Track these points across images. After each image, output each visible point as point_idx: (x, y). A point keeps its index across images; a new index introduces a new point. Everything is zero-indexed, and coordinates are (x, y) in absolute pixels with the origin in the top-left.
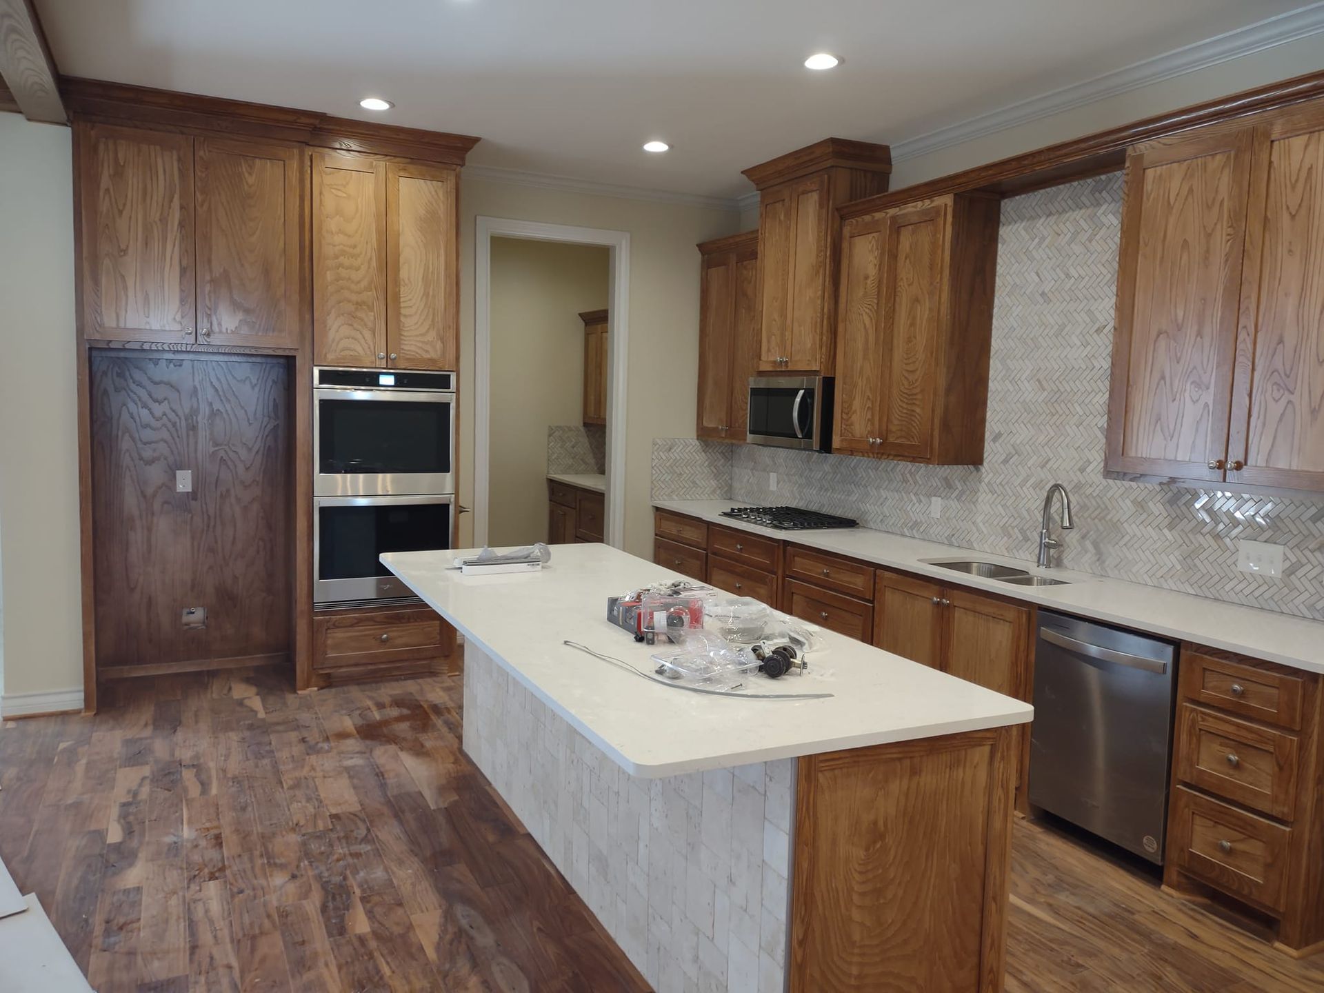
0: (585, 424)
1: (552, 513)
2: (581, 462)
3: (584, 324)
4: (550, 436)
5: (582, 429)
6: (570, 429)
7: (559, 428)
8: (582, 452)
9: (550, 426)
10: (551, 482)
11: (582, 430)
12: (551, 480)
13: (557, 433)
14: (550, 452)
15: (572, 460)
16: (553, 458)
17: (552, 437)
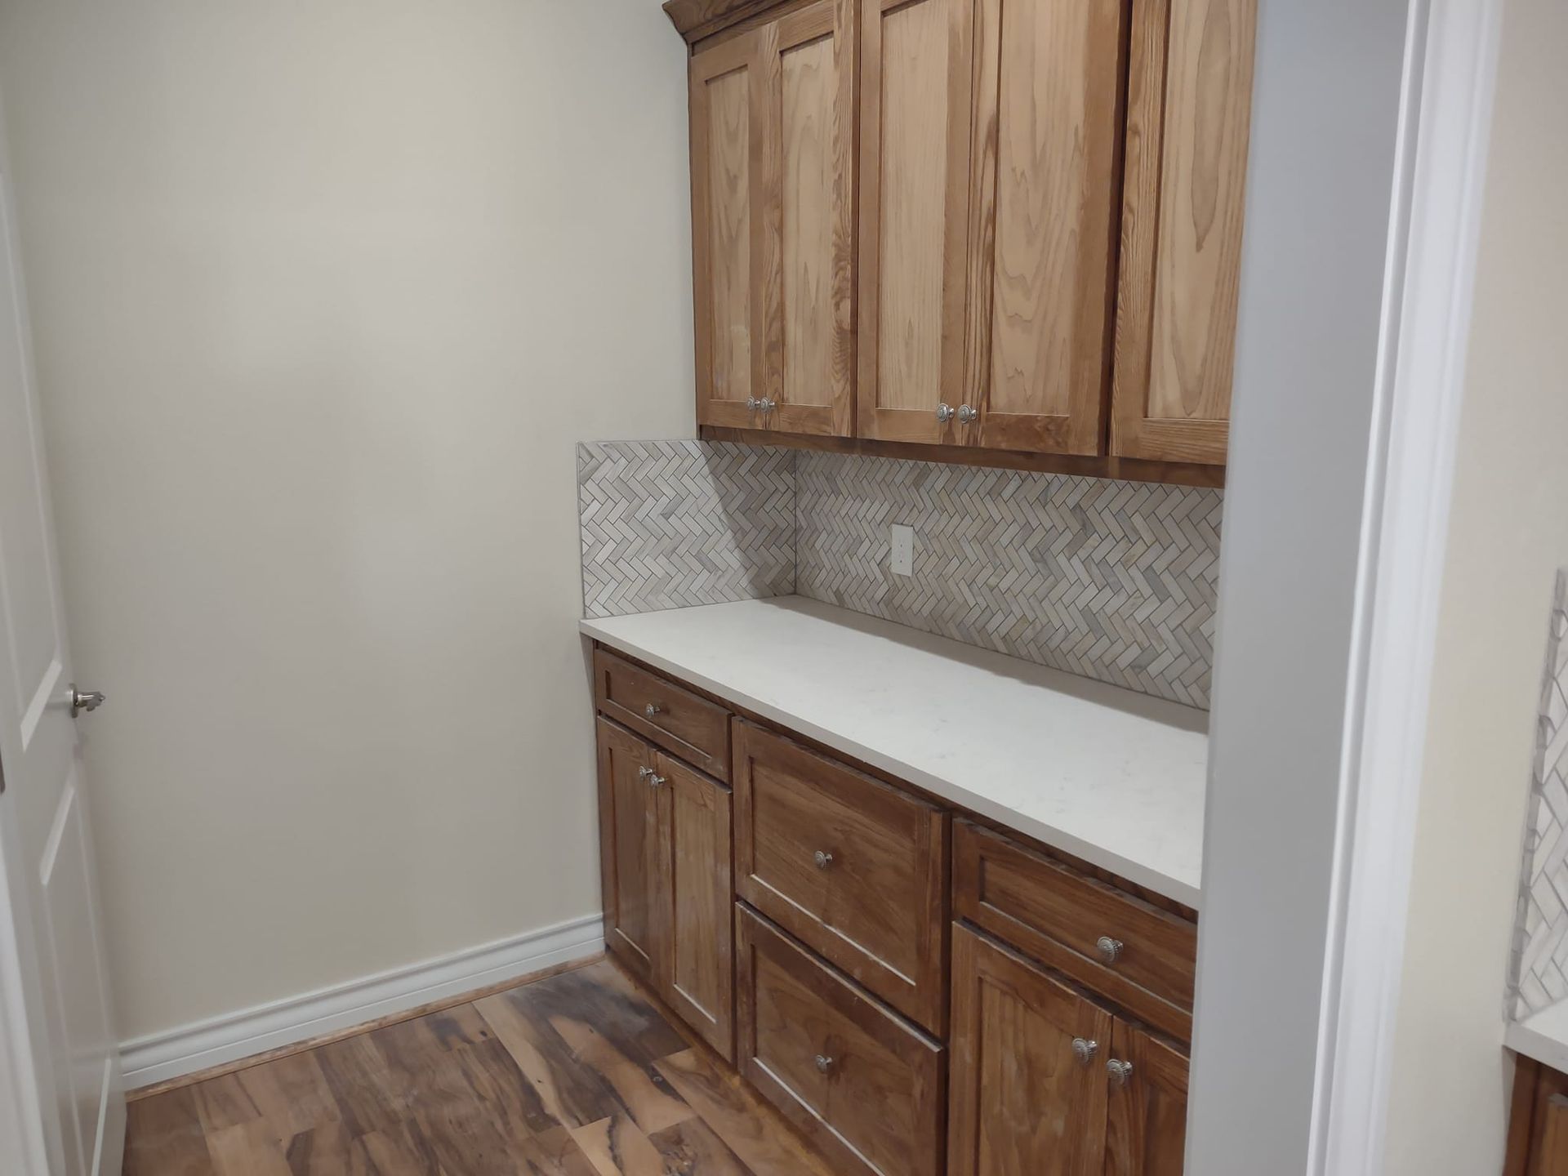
0: (706, 432)
1: (607, 765)
2: (697, 566)
3: (683, 49)
4: (582, 481)
5: (694, 447)
6: (653, 451)
7: (612, 448)
8: (698, 531)
9: (581, 445)
10: (598, 649)
11: (696, 452)
12: (597, 644)
13: (607, 469)
14: (589, 539)
15: (662, 560)
16: (600, 558)
17: (589, 485)
